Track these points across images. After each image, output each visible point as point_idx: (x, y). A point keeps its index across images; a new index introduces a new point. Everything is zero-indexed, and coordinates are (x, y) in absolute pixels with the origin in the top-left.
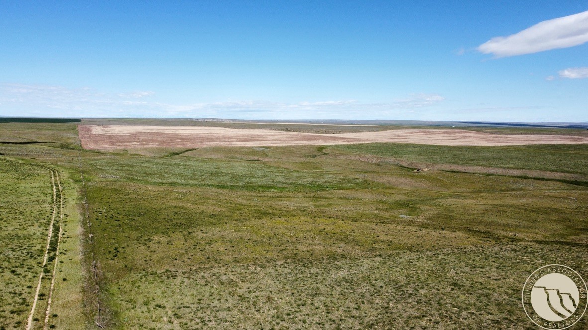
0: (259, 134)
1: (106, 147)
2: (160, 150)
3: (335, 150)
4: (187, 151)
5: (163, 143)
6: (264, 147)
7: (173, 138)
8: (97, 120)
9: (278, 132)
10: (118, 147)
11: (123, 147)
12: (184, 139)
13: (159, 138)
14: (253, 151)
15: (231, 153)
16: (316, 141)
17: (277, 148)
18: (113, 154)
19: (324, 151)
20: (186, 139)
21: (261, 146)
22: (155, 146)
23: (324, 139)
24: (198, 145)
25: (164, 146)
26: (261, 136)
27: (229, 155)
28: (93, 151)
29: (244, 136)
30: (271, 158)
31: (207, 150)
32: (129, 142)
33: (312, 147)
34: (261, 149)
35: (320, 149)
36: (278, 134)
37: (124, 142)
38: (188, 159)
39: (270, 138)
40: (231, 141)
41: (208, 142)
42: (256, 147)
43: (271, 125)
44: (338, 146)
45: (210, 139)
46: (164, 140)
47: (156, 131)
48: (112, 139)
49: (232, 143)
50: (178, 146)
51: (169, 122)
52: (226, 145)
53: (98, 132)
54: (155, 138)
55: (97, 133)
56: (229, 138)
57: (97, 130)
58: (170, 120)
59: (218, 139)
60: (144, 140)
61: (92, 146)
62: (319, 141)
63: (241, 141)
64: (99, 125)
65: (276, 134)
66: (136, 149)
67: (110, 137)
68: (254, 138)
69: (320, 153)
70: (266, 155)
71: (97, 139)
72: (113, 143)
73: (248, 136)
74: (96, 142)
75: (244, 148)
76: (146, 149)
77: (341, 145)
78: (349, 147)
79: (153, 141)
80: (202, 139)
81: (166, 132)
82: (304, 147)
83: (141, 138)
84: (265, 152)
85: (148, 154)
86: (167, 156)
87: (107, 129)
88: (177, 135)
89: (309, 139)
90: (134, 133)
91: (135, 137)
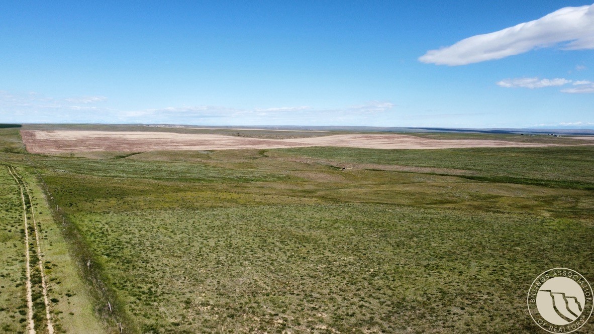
0: (207, 139)
1: (52, 151)
2: (106, 154)
3: (275, 152)
4: (133, 154)
5: (110, 147)
6: (209, 151)
7: (120, 142)
8: (37, 126)
9: (225, 137)
10: (64, 151)
11: (69, 151)
12: (131, 143)
13: (107, 143)
14: (197, 154)
15: (175, 156)
16: (260, 145)
17: (221, 151)
18: (60, 157)
19: (265, 154)
20: (132, 144)
21: (207, 149)
22: (102, 149)
23: (269, 143)
24: (145, 149)
25: (111, 150)
26: (208, 141)
27: (174, 158)
28: (38, 155)
29: (193, 140)
30: (214, 160)
31: (152, 154)
32: (76, 146)
33: (255, 150)
34: (206, 153)
35: (262, 152)
36: (225, 139)
37: (70, 146)
38: (133, 160)
39: (217, 142)
40: (178, 146)
41: (155, 146)
42: (202, 151)
43: (220, 130)
44: (279, 150)
45: (158, 144)
46: (111, 144)
47: (104, 136)
48: (58, 144)
49: (179, 147)
50: (125, 150)
51: (117, 128)
52: (172, 149)
53: (43, 137)
54: (101, 143)
55: (42, 138)
56: (177, 143)
57: (41, 135)
58: (119, 126)
59: (166, 143)
60: (90, 145)
61: (38, 150)
62: (263, 145)
63: (188, 146)
64: (43, 130)
65: (224, 139)
66: (82, 153)
67: (56, 141)
68: (201, 143)
69: (261, 156)
70: (209, 158)
71: (43, 143)
72: (59, 147)
73: (195, 141)
74: (41, 146)
75: (191, 151)
76: (93, 152)
77: (283, 149)
78: (289, 150)
79: (99, 146)
80: (149, 143)
81: (113, 137)
82: (247, 150)
83: (88, 143)
84: (208, 155)
85: (94, 157)
86: (114, 159)
87: (51, 134)
88: (124, 140)
89: (254, 144)
90: (81, 138)
91: (82, 142)
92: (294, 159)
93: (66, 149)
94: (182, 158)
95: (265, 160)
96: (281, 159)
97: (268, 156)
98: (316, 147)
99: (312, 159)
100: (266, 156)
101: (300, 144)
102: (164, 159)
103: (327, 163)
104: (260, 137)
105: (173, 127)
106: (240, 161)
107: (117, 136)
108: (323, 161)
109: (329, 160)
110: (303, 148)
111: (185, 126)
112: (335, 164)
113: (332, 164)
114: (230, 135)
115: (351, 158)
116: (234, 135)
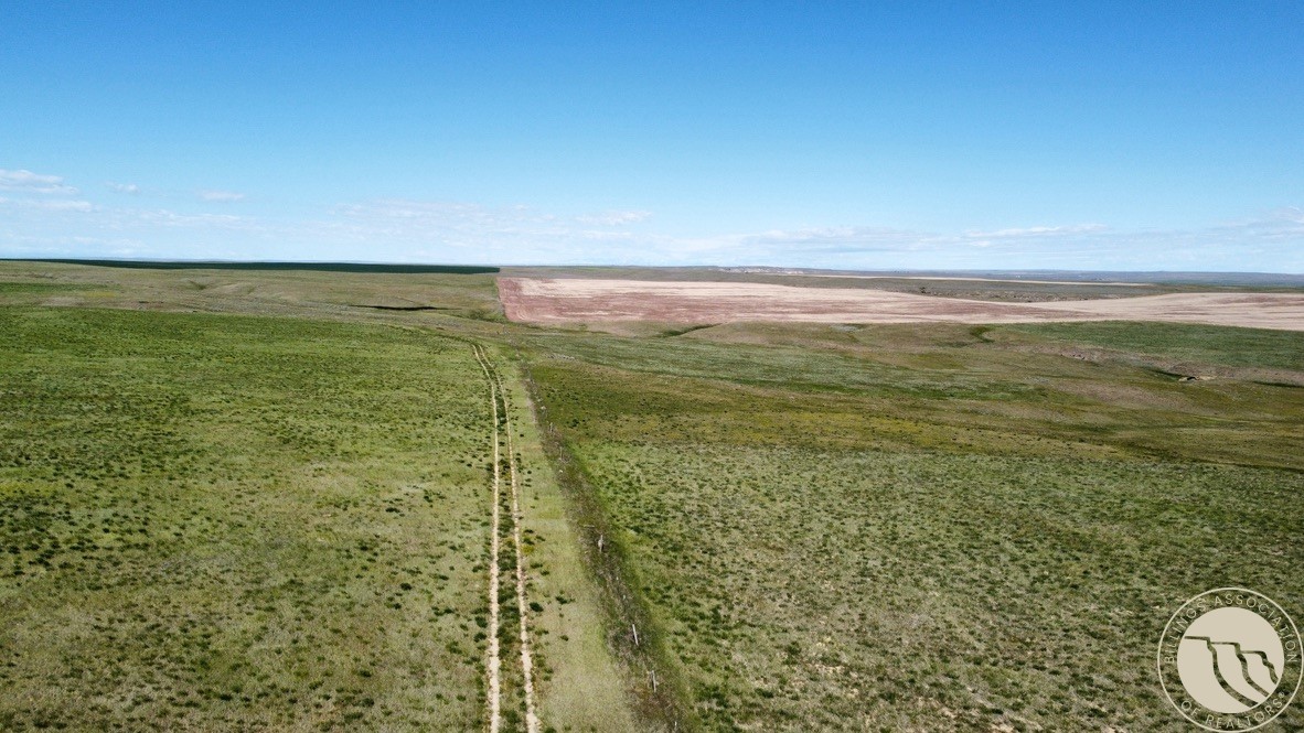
0: (850, 298)
1: (549, 318)
2: (645, 326)
3: (1011, 333)
4: (697, 328)
5: (653, 312)
6: (853, 325)
7: (672, 303)
8: (526, 269)
9: (892, 296)
10: (570, 319)
11: (577, 320)
12: (694, 306)
13: (646, 304)
14: (828, 332)
15: (782, 334)
16: (974, 315)
17: (882, 327)
18: (561, 331)
19: (985, 335)
20: (698, 307)
21: (851, 322)
22: (637, 317)
23: (995, 311)
24: (719, 318)
25: (653, 319)
26: (853, 303)
27: (778, 338)
28: (525, 325)
29: (819, 302)
30: (865, 345)
31: (734, 328)
32: (592, 310)
33: (962, 326)
34: (847, 329)
35: (978, 331)
36: (893, 299)
37: (581, 310)
38: (696, 342)
39: (873, 307)
40: (788, 312)
41: (741, 312)
42: (837, 325)
43: (880, 280)
44: (1020, 326)
45: (746, 308)
46: (655, 306)
47: (642, 291)
48: (559, 305)
49: (789, 316)
50: (680, 320)
51: (669, 274)
52: (775, 320)
53: (534, 291)
54: (637, 304)
55: (532, 294)
56: (786, 306)
57: (531, 288)
58: (672, 270)
59: (762, 306)
60: (616, 308)
61: (524, 317)
62: (982, 315)
63: (809, 313)
64: (534, 278)
65: (889, 299)
66: (602, 323)
67: (556, 300)
68: (837, 308)
69: (975, 339)
70: (854, 340)
71: (533, 303)
72: (560, 311)
73: (825, 302)
74: (530, 309)
75: (814, 325)
76: (620, 323)
77: (1029, 325)
78: (1046, 328)
79: (633, 309)
80: (728, 306)
81: (659, 292)
82: (942, 326)
83: (612, 304)
84: (852, 334)
85: (622, 333)
86: (659, 337)
87: (549, 285)
88: (681, 298)
89: (960, 311)
90: (599, 293)
91: (601, 301)
92: (1057, 350)
93: (574, 316)
94: (795, 340)
95: (983, 350)
96: (1023, 349)
97: (992, 341)
98: (1117, 322)
99: (1104, 352)
100: (987, 341)
101: (1076, 314)
102: (757, 340)
103: (1145, 363)
104: (974, 296)
105: (779, 273)
106: (926, 349)
107: (667, 290)
108: (1135, 357)
109: (1152, 355)
110: (1081, 323)
111: (804, 270)
112: (1167, 367)
113: (1158, 365)
114: (903, 291)
115: (1213, 353)
116: (913, 292)
